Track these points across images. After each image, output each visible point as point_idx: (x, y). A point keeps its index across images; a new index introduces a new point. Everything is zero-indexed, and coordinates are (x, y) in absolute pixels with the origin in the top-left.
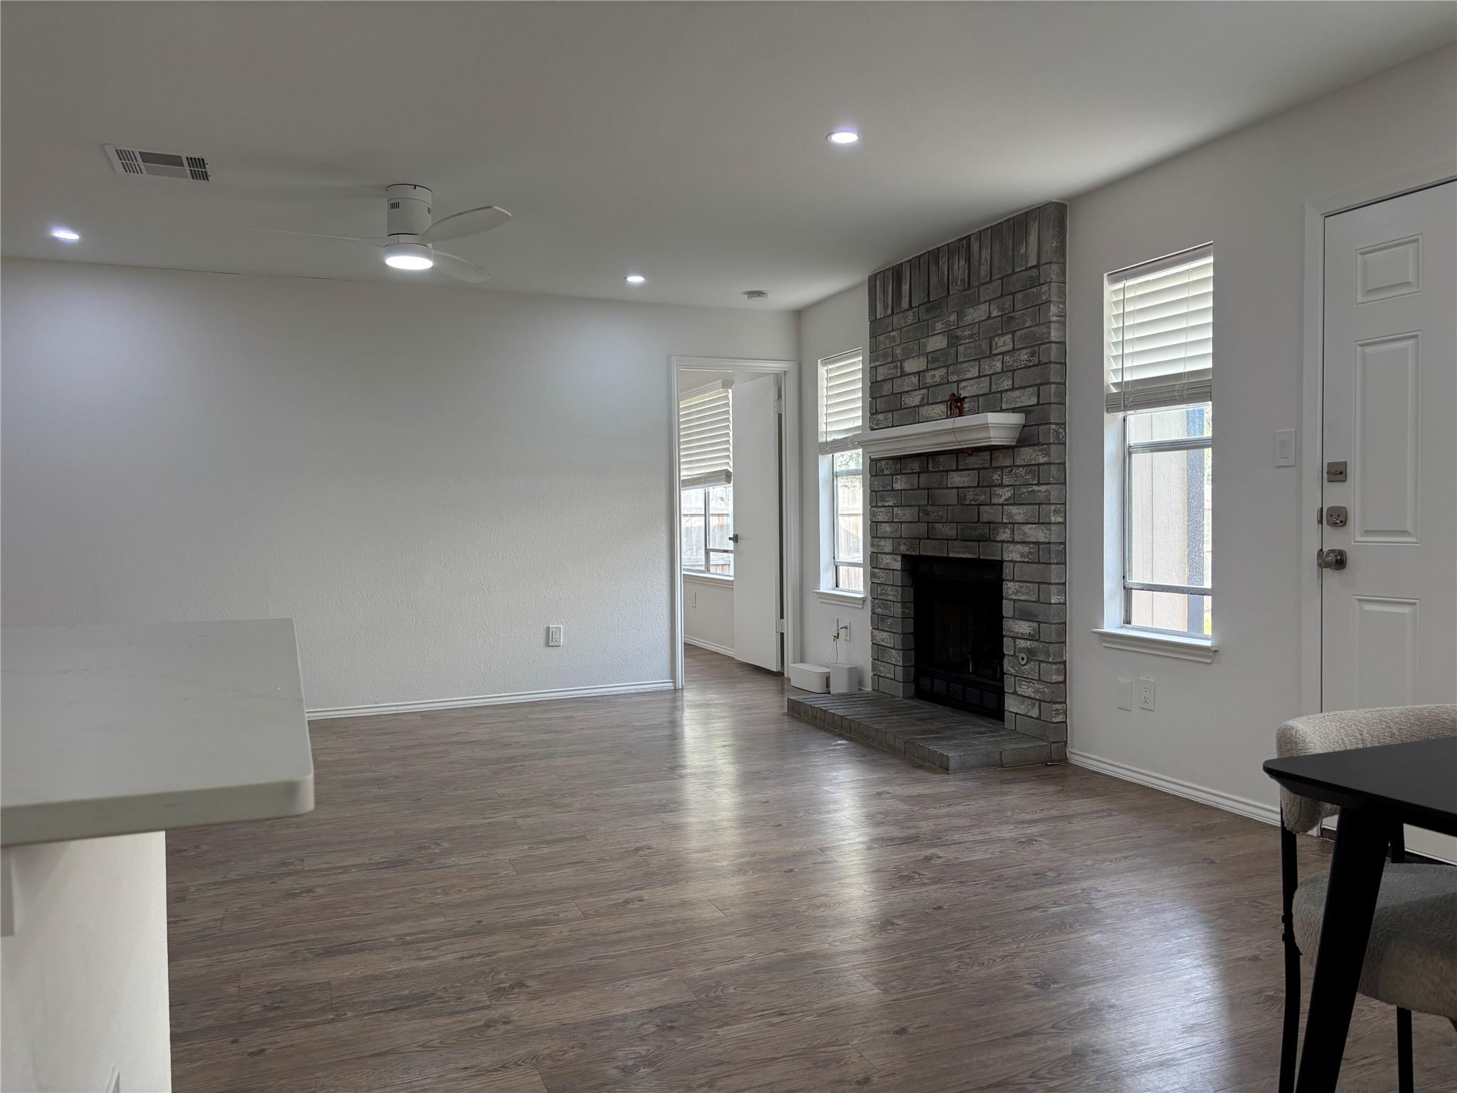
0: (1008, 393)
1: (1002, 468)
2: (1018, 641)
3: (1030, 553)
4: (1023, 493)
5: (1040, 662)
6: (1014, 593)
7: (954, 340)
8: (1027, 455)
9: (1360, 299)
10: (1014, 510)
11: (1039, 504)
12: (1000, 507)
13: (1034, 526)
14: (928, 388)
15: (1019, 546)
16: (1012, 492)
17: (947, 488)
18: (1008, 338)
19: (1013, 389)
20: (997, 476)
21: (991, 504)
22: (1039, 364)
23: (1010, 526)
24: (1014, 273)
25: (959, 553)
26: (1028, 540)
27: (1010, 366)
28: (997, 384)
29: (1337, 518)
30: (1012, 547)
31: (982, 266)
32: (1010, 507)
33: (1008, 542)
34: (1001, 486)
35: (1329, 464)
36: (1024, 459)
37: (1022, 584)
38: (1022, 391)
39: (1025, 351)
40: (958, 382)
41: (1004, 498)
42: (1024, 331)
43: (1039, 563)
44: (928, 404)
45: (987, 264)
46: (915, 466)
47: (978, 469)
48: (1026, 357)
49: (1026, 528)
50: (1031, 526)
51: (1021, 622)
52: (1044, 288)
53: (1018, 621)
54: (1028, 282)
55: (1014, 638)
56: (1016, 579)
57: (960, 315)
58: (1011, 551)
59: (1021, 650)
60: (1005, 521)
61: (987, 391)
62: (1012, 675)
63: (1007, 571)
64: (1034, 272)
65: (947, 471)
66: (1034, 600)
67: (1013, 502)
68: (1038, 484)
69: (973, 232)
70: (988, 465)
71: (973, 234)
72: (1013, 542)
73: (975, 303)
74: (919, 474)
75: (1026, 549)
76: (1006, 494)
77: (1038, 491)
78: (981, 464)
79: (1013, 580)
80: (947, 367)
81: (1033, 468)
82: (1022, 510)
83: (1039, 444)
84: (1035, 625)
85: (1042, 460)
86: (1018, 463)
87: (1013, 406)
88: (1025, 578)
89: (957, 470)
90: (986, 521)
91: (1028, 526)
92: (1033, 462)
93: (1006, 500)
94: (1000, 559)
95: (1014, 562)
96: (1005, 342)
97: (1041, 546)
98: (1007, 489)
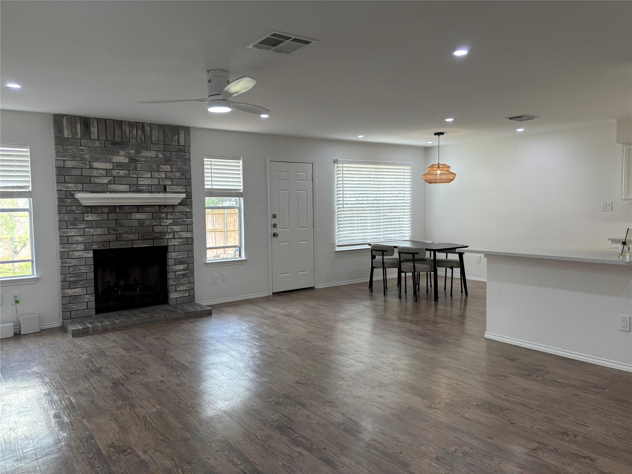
0: (170, 186)
1: (167, 213)
2: (177, 273)
3: (183, 241)
4: (179, 221)
5: (189, 277)
6: (175, 256)
7: (133, 160)
8: (181, 208)
9: (277, 181)
10: (174, 227)
11: (187, 225)
12: (166, 227)
13: (185, 232)
14: (114, 177)
15: (178, 239)
16: (173, 221)
17: (131, 219)
18: (168, 167)
19: (172, 185)
20: (164, 215)
21: (160, 225)
22: (186, 178)
23: (172, 233)
24: (172, 145)
25: (141, 245)
26: (182, 237)
27: (170, 176)
28: (163, 182)
29: (275, 226)
30: (173, 240)
31: (153, 137)
32: (172, 226)
33: (172, 238)
34: (167, 218)
35: (273, 215)
36: (179, 210)
37: (179, 252)
38: (178, 186)
39: (178, 173)
40: (137, 178)
41: (168, 223)
42: (178, 166)
43: (188, 244)
44: (115, 183)
45: (156, 137)
46: (106, 210)
47: (152, 213)
48: (179, 175)
49: (181, 233)
50: (183, 232)
51: (179, 266)
52: (187, 154)
53: (177, 266)
54: (179, 150)
55: (175, 272)
56: (176, 251)
57: (138, 152)
58: (173, 242)
59: (179, 275)
60: (169, 231)
61: (158, 183)
62: (174, 285)
63: (170, 249)
64: (182, 148)
65: (131, 213)
66: (186, 257)
67: (174, 224)
68: (187, 218)
69: (146, 122)
70: (158, 211)
71: (145, 123)
72: (174, 238)
73: (148, 149)
74: (108, 213)
75: (181, 240)
76: (170, 221)
77: (186, 221)
78: (153, 210)
79: (175, 252)
80: (129, 170)
81: (184, 213)
82: (178, 227)
83: (187, 205)
84: (186, 265)
85: (188, 210)
86: (176, 211)
87: (173, 191)
88: (181, 250)
89: (138, 212)
90: (158, 232)
91: (182, 232)
92: (184, 211)
93: (169, 224)
94: (167, 245)
95: (175, 245)
96: (166, 168)
97: (189, 239)
98: (170, 220)
